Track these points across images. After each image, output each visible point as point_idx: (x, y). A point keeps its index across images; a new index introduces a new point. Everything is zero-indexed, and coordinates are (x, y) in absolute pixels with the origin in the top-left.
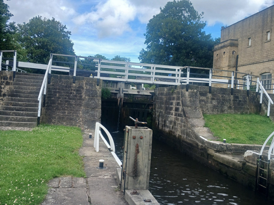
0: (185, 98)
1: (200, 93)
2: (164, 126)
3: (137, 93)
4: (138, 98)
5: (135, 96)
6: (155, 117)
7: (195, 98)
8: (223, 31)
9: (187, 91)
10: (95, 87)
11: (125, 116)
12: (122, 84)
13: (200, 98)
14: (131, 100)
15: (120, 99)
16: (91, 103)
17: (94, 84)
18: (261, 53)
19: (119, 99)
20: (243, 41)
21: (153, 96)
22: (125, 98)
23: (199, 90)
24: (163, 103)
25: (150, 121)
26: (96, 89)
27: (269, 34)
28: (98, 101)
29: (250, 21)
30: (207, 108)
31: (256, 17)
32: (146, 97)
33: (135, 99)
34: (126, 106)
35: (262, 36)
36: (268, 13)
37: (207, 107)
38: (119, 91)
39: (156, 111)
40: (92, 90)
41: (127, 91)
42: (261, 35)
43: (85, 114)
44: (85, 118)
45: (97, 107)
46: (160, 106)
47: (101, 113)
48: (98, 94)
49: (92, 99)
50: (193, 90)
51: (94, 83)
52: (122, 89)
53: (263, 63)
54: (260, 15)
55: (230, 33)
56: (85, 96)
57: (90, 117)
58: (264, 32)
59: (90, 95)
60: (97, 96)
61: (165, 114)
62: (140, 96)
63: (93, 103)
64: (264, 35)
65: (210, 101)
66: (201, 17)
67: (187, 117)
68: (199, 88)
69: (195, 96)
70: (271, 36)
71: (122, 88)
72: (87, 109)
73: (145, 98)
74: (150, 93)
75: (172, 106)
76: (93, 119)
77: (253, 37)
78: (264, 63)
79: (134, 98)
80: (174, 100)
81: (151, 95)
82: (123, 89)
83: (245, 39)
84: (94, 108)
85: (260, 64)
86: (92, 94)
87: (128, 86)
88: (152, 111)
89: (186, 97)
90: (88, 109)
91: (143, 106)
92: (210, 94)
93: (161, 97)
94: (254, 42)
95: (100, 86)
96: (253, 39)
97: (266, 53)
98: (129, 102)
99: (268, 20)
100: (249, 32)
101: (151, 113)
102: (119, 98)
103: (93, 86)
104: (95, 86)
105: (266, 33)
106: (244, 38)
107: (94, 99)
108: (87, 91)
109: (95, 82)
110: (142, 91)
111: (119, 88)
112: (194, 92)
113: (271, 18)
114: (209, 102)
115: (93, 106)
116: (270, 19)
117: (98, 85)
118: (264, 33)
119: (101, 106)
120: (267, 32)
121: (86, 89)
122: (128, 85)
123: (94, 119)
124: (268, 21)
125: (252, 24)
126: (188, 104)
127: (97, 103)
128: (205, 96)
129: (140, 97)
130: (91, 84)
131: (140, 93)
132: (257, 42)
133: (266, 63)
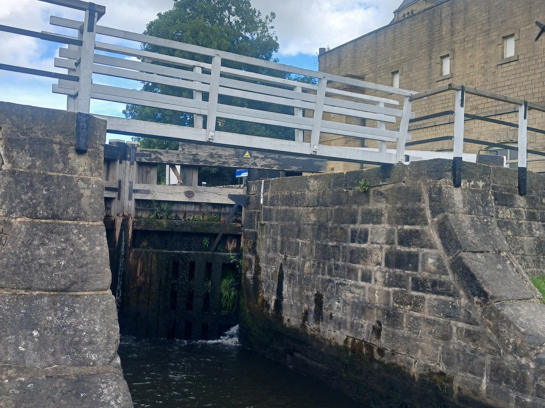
0: (454, 213)
1: (495, 194)
2: (311, 316)
3: (183, 198)
4: (185, 213)
5: (175, 208)
6: (256, 279)
7: (485, 213)
8: (325, 58)
9: (457, 185)
10: (66, 162)
11: (142, 279)
12: (128, 167)
13: (497, 212)
14: (164, 222)
15: (123, 221)
16: (49, 255)
17: (60, 143)
18: (426, 106)
19: (119, 221)
20: (379, 79)
21: (240, 208)
22: (139, 215)
23: (492, 184)
24: (299, 231)
25: (233, 293)
26: (73, 171)
27: (447, 63)
28: (90, 239)
29: (396, 34)
30: (521, 252)
31: (411, 25)
32: (216, 210)
33: (177, 218)
34: (145, 244)
35: (430, 67)
36: (443, 15)
37: (522, 248)
38: (118, 190)
39: (257, 259)
40: (46, 179)
41: (148, 192)
42: (425, 64)
43: (12, 338)
44: (20, 370)
45: (85, 281)
46: (282, 242)
47: (114, 315)
48: (84, 202)
49: (49, 231)
50: (472, 183)
51: (59, 138)
52: (127, 185)
53: (434, 128)
54: (422, 19)
55: (344, 63)
56: (9, 213)
57: (50, 359)
58: (433, 57)
59: (35, 206)
60: (80, 209)
61: (316, 273)
62: (192, 208)
63: (59, 254)
64: (433, 65)
65: (526, 226)
66: (269, 26)
67: (492, 297)
68: (492, 176)
69: (482, 207)
70: (452, 66)
71: (127, 180)
72: (25, 298)
73: (210, 213)
74: (231, 197)
75: (364, 246)
76: (73, 371)
77: (405, 68)
78: (438, 128)
79: (174, 215)
80: (380, 223)
81: (232, 202)
82: (131, 183)
83: (382, 74)
84: (66, 290)
85: (425, 130)
86: (48, 200)
87: (147, 172)
88: (240, 257)
89: (456, 209)
90: (30, 300)
91: (206, 241)
92: (522, 198)
93: (286, 211)
94: (408, 80)
95: (94, 156)
96: (404, 74)
97: (442, 106)
98: (157, 229)
99: (444, 30)
100: (393, 57)
101: (234, 265)
102: (118, 215)
103: (51, 154)
104: (64, 153)
105: (439, 60)
106: (382, 71)
107: (66, 233)
108: (17, 182)
109: (62, 133)
110: (199, 192)
111: (120, 182)
112: (478, 191)
113: (452, 24)
114: (524, 227)
115: (63, 276)
116: (449, 27)
117: (80, 152)
118: (433, 61)
119: (108, 270)
120: (442, 57)
121: (12, 173)
122: (149, 169)
123: (81, 364)
124: (444, 33)
125: (400, 41)
126: (471, 242)
127: (83, 254)
128: (512, 206)
129: (194, 212)
130: (43, 142)
131: (196, 199)
132: (416, 81)
133: (443, 127)
